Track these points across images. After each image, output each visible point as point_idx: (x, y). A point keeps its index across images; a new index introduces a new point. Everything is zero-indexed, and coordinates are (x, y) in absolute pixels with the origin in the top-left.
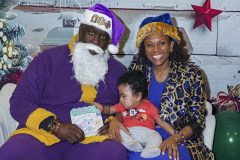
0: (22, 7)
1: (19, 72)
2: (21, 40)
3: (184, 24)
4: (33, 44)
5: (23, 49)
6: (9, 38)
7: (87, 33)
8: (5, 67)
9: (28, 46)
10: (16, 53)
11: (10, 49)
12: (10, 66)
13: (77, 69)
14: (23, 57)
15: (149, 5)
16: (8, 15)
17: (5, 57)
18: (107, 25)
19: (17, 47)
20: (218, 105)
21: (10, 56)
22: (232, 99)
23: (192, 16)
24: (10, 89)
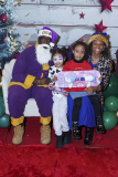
0: (20, 24)
6: (14, 38)
9: (22, 42)
10: (17, 44)
12: (14, 50)
16: (14, 28)
17: (12, 46)
21: (15, 46)
24: (13, 61)
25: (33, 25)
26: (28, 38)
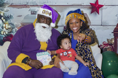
0: (12, 6)
1: (11, 36)
2: (12, 21)
3: (86, 11)
4: (18, 23)
5: (13, 25)
6: (6, 20)
7: (41, 18)
8: (5, 33)
9: (15, 24)
10: (9, 27)
11: (7, 25)
12: (7, 33)
14: (13, 28)
15: (70, 4)
16: (5, 9)
17: (4, 29)
18: (50, 14)
19: (10, 24)
20: (103, 48)
21: (7, 28)
22: (109, 45)
23: (90, 8)
24: (7, 44)
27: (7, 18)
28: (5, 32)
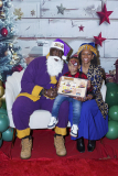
5: (21, 56)
11: (15, 56)
13: (49, 68)
16: (14, 41)
17: (13, 59)
25: (33, 38)
26: (29, 51)
27: (16, 50)
28: (13, 63)
